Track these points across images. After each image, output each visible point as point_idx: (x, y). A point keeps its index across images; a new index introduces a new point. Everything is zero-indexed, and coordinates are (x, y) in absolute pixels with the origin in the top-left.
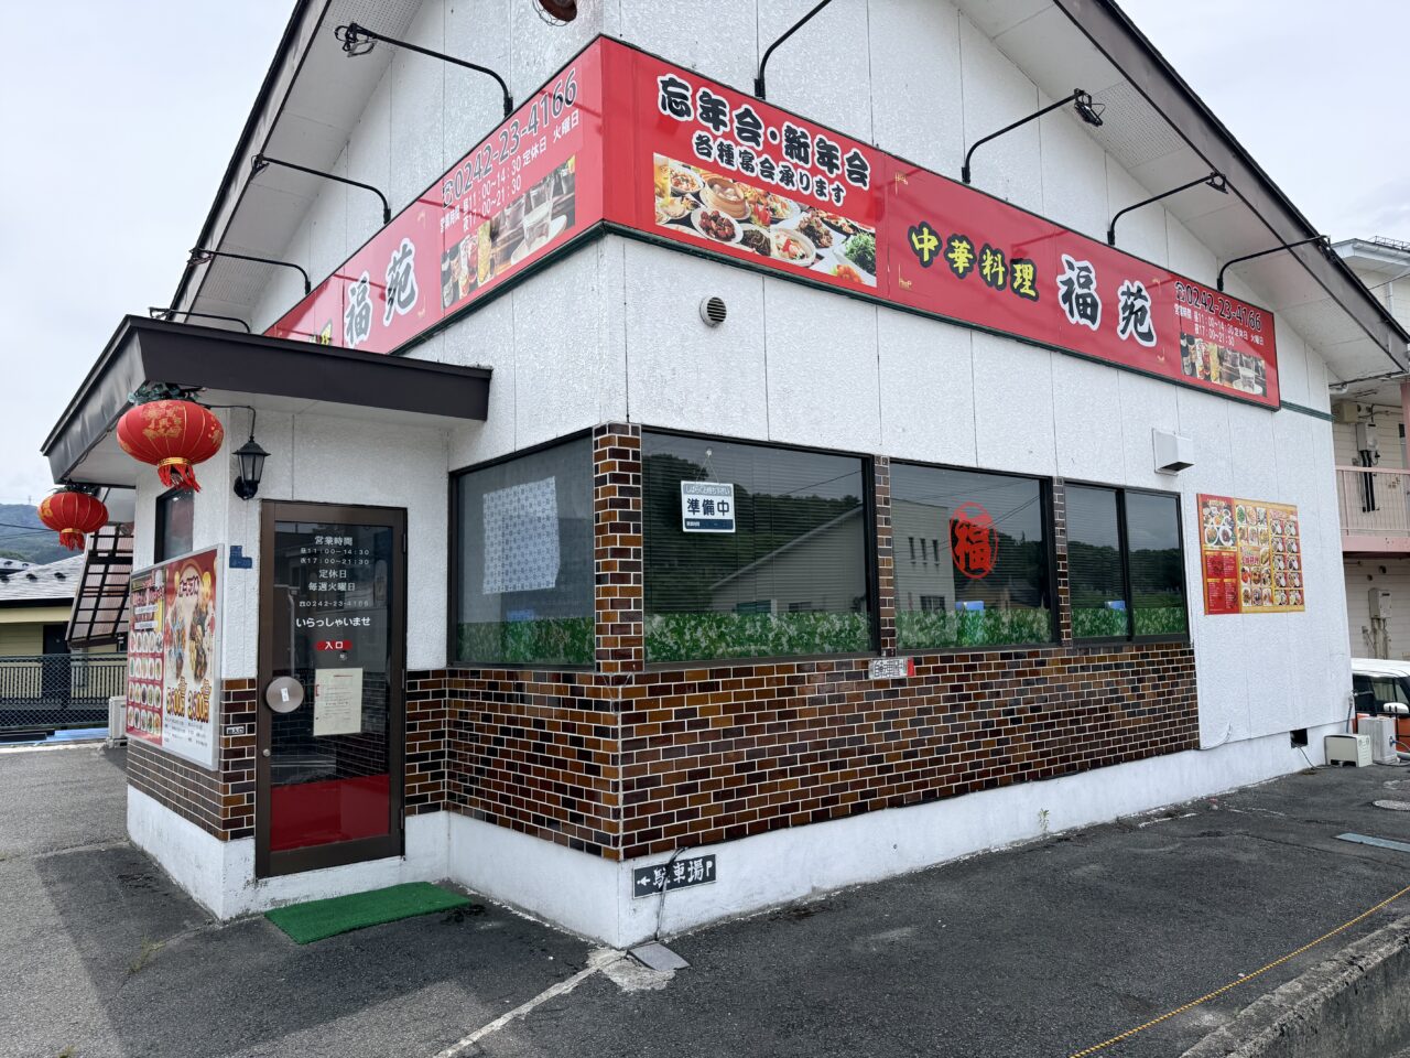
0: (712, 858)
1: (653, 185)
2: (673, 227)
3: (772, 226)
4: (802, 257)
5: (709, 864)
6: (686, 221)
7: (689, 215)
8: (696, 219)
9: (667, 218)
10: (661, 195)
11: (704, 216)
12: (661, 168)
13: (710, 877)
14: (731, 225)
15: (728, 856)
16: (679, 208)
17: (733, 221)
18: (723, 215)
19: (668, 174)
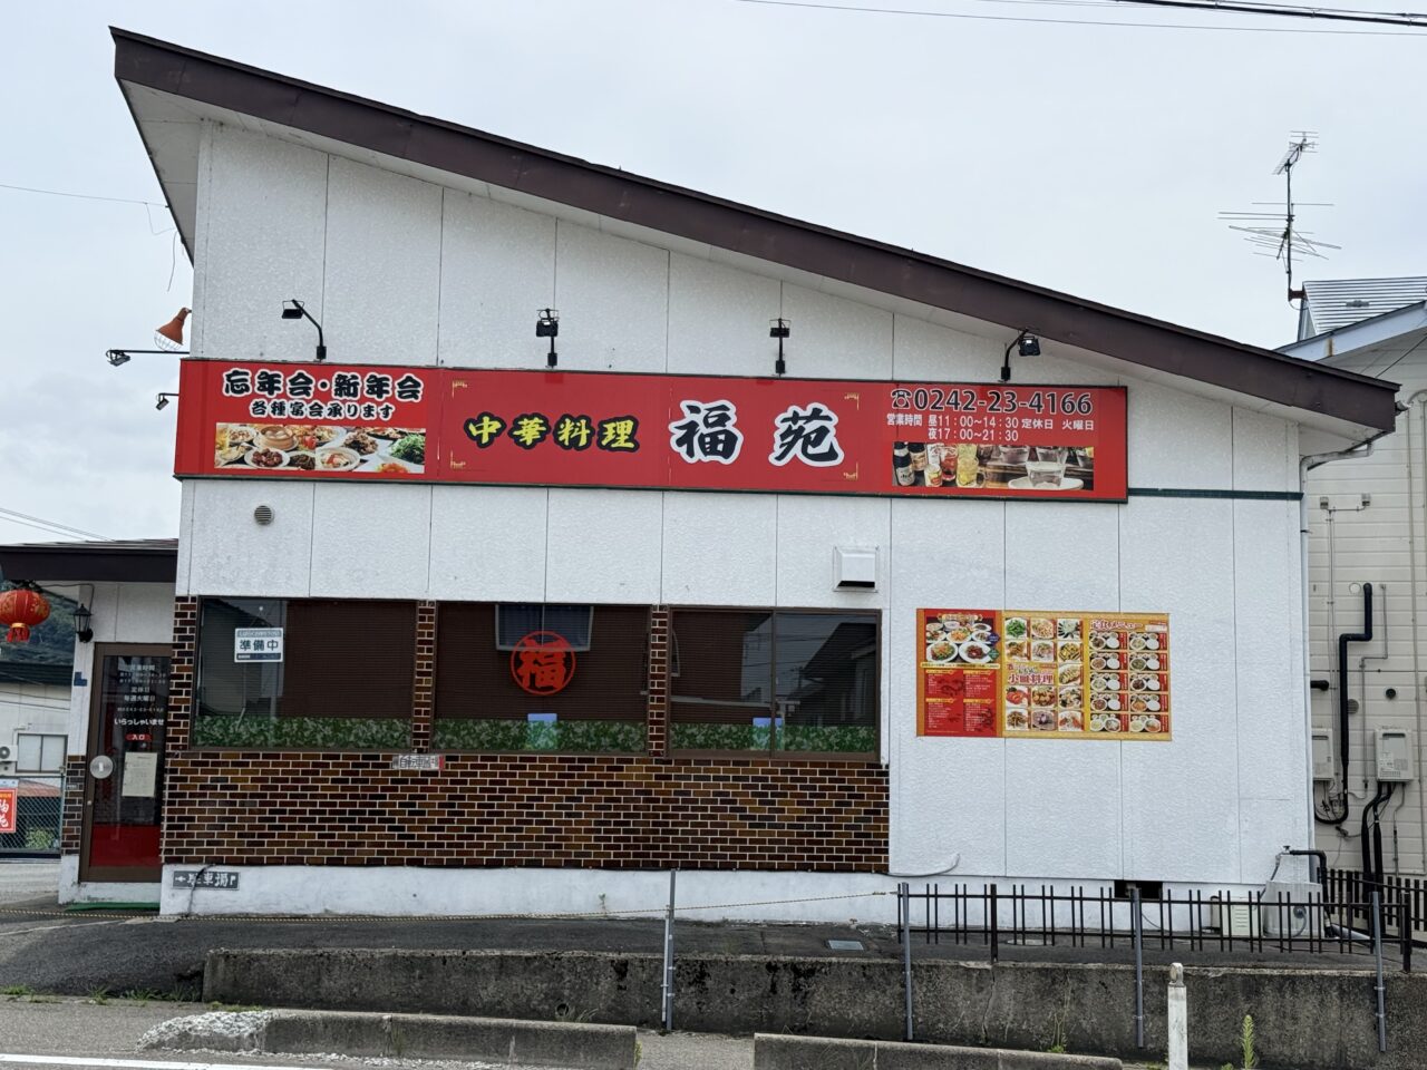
0: (236, 874)
1: (215, 443)
2: (229, 467)
3: (317, 449)
4: (347, 464)
5: (233, 878)
6: (241, 460)
7: (243, 457)
8: (249, 457)
9: (224, 462)
10: (220, 448)
11: (257, 454)
12: (222, 432)
13: (233, 886)
14: (279, 456)
15: (248, 875)
16: (235, 453)
17: (281, 452)
18: (273, 450)
19: (228, 434)
